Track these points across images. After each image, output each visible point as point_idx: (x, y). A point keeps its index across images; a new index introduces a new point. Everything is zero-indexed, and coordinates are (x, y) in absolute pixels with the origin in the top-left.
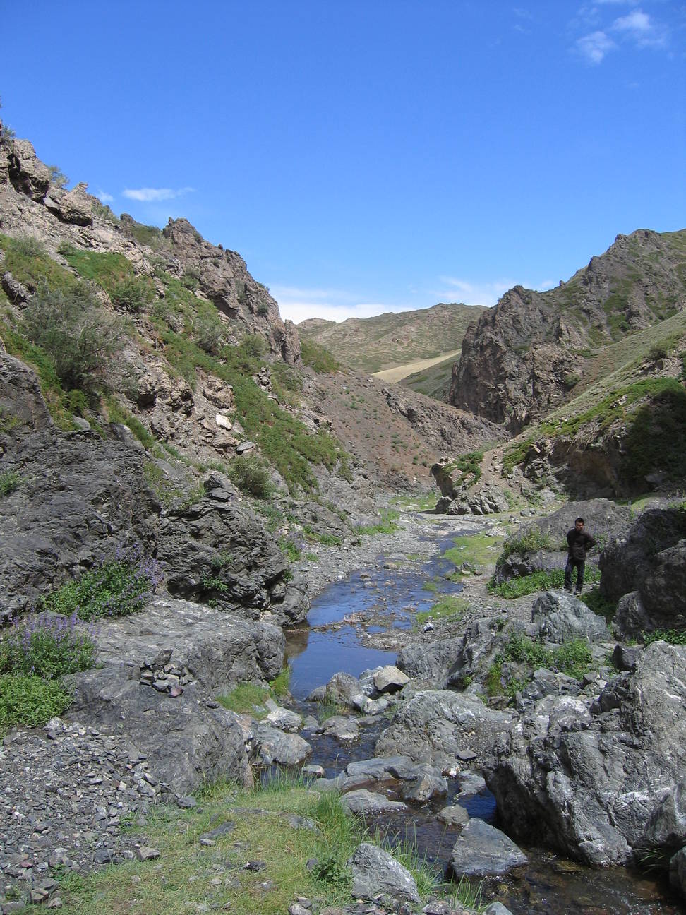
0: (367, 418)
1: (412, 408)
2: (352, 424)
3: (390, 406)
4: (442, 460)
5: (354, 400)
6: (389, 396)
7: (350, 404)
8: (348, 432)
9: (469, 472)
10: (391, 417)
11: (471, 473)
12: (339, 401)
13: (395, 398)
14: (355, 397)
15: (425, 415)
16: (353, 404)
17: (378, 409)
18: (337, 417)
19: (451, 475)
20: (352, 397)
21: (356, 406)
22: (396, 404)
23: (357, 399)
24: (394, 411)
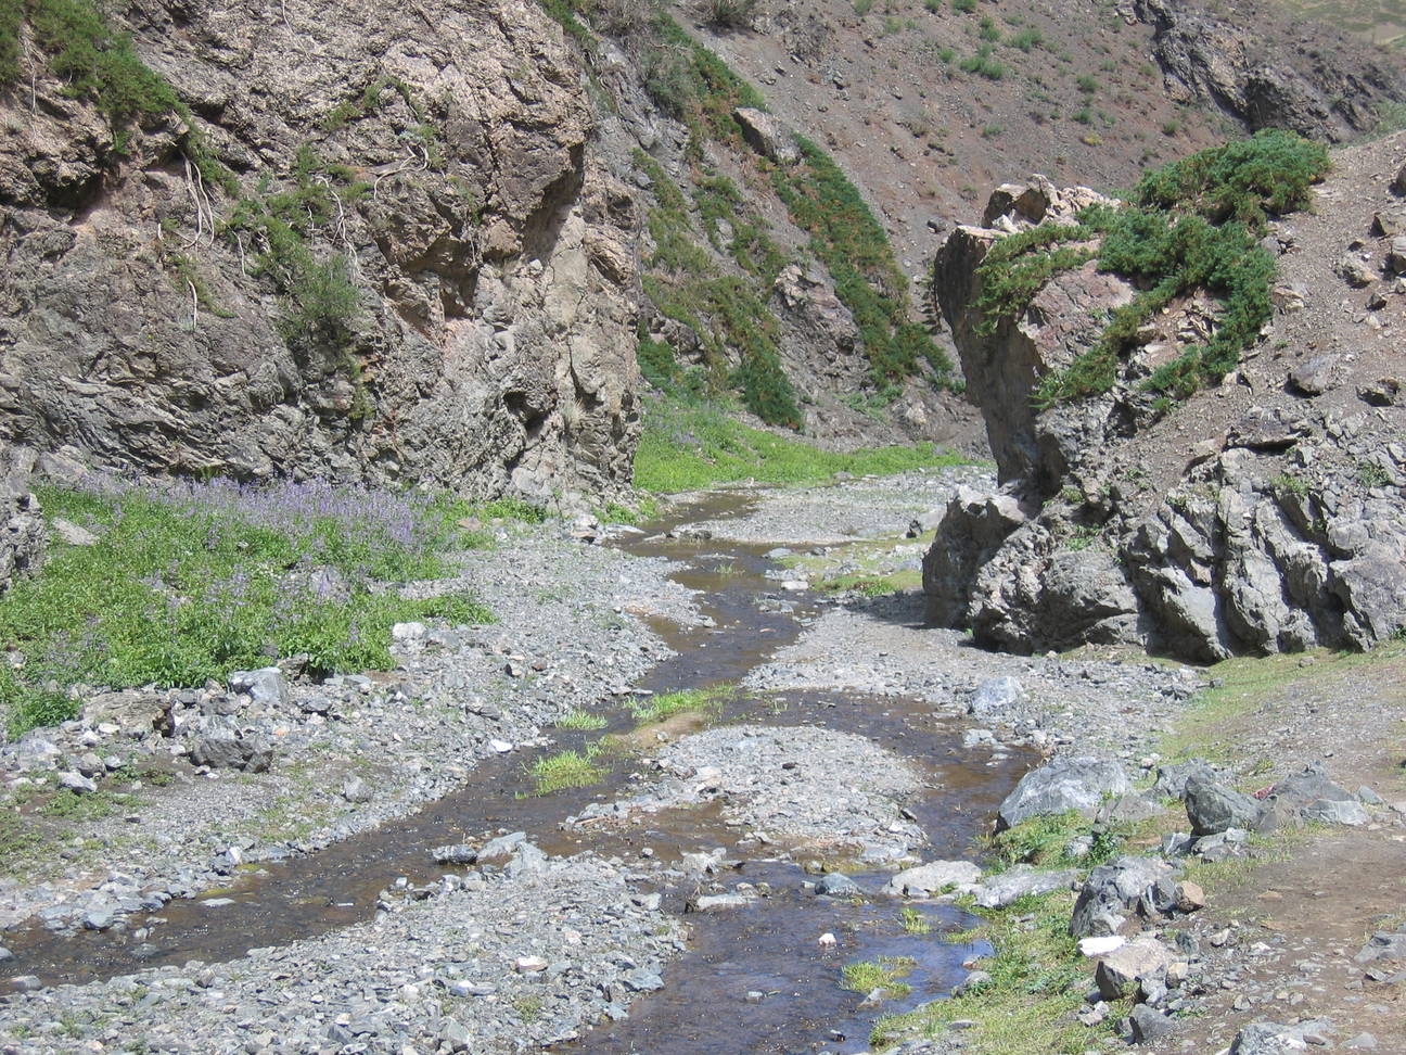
0: (1038, 119)
1: (1268, 74)
2: (961, 139)
3: (1167, 68)
4: (999, 205)
5: (993, 37)
6: (1164, 23)
7: (969, 53)
8: (932, 175)
9: (1184, 291)
10: (1164, 114)
11: (1200, 301)
12: (919, 39)
13: (1192, 32)
14: (998, 25)
15: (1325, 109)
16: (983, 54)
17: (1101, 81)
18: (894, 111)
19: (1038, 317)
20: (985, 26)
21: (991, 63)
22: (1195, 58)
23: (1007, 33)
24: (1180, 90)
